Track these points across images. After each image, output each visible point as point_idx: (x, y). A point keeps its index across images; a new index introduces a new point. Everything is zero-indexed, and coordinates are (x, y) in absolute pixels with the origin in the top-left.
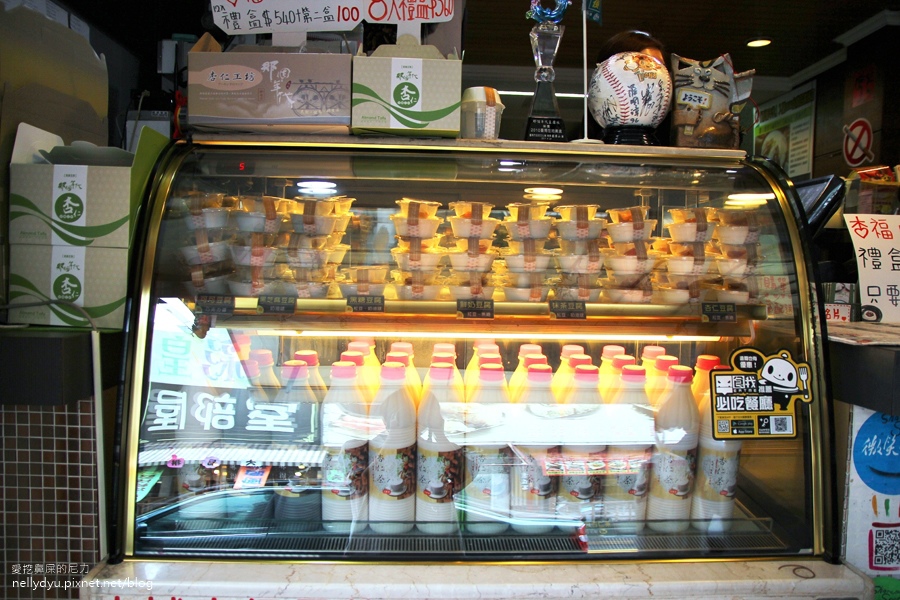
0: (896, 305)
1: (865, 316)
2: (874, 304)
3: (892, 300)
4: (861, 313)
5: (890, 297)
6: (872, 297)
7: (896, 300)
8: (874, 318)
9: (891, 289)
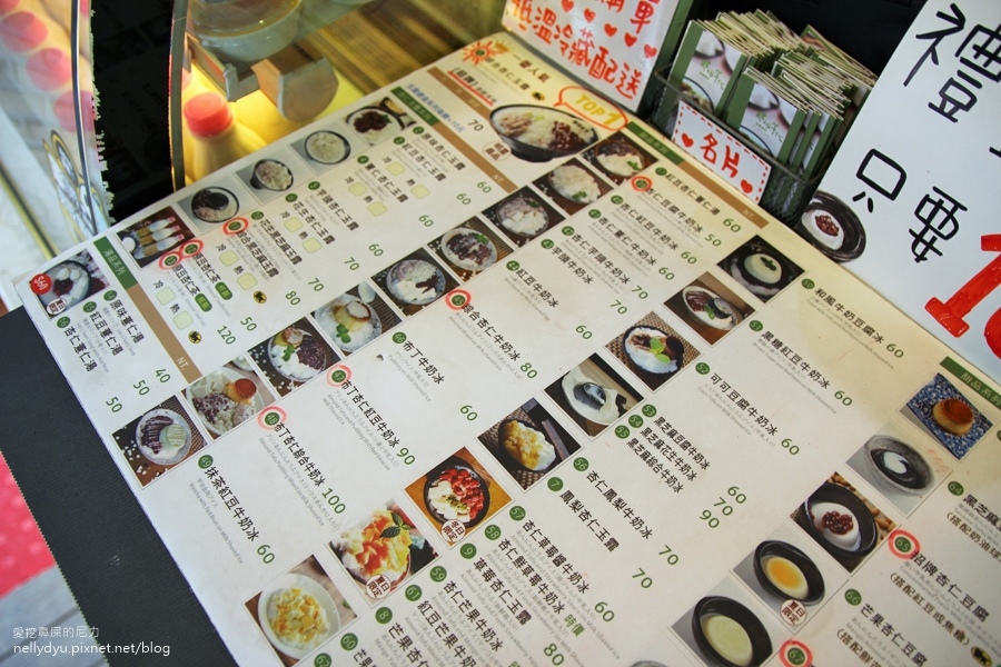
0: (920, 258)
1: (810, 221)
2: (859, 208)
3: (919, 238)
4: (803, 207)
5: (919, 227)
6: (863, 187)
7: (929, 246)
8: (835, 242)
9: (939, 205)
